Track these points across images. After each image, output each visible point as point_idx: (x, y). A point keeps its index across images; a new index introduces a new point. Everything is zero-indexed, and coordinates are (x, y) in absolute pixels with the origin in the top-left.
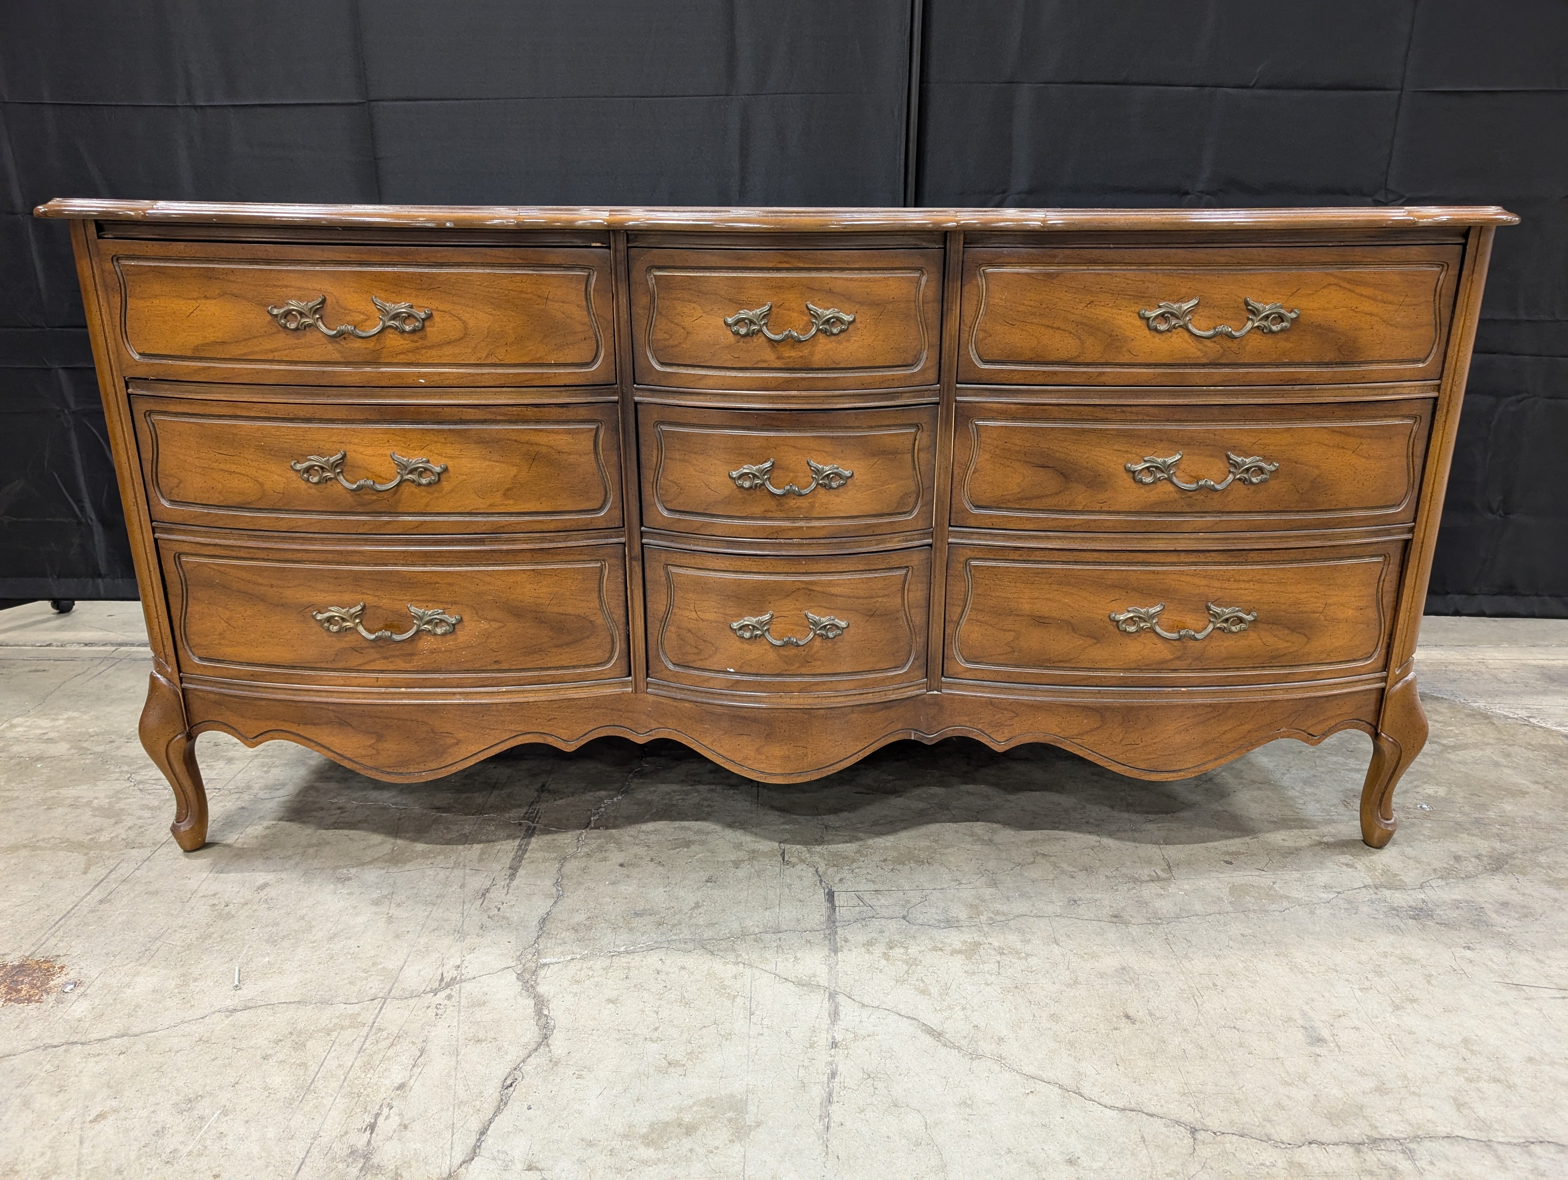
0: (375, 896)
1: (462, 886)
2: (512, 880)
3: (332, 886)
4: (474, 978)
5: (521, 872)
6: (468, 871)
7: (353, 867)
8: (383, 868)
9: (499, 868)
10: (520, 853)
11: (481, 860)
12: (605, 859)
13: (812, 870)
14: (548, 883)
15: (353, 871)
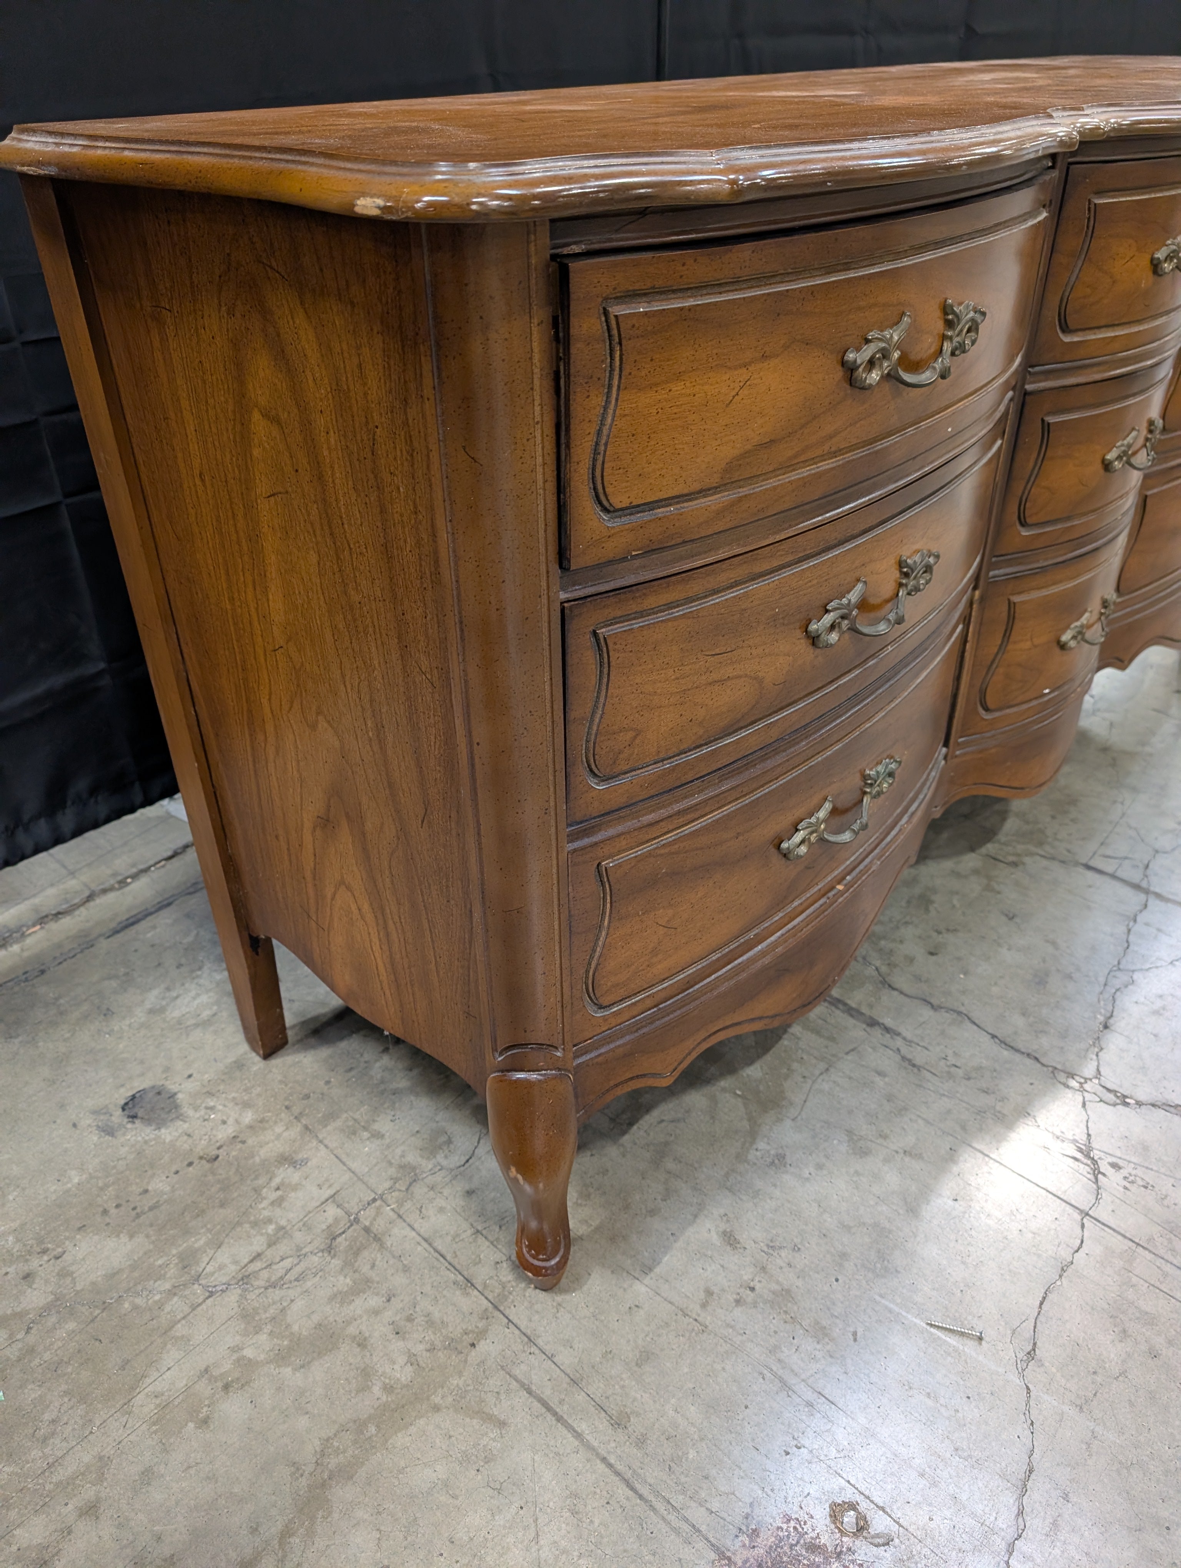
0: (844, 1148)
1: (881, 1074)
2: (899, 1034)
3: (786, 1177)
4: (1089, 1135)
5: (888, 1021)
6: (849, 1057)
7: (753, 1142)
8: (779, 1120)
9: (862, 1033)
10: (841, 1006)
11: (832, 1039)
12: (911, 960)
13: (1038, 858)
14: (927, 1013)
15: (761, 1145)
